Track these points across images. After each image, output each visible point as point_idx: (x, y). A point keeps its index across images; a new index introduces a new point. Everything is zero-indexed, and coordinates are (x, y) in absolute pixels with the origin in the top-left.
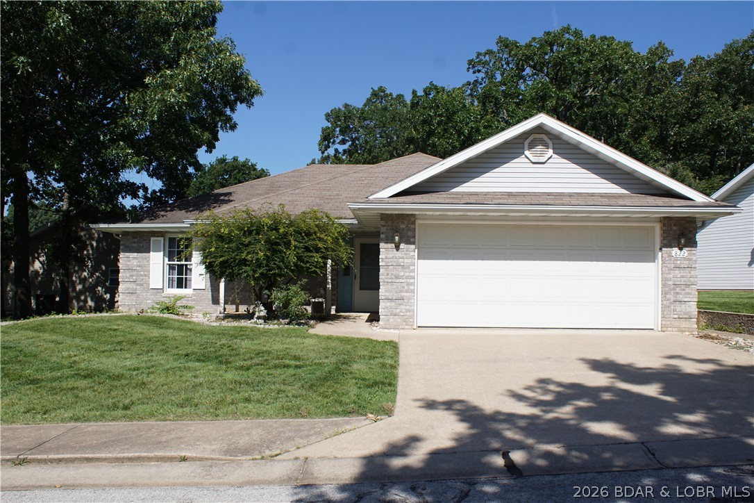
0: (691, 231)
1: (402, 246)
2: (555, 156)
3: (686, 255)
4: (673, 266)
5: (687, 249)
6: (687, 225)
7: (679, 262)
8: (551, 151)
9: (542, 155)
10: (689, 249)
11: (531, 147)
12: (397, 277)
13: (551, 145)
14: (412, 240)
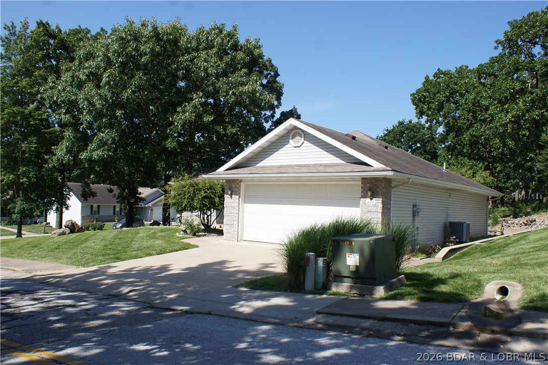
0: (378, 187)
1: (233, 196)
2: (305, 142)
3: (374, 203)
4: (366, 210)
5: (375, 199)
6: (376, 183)
7: (370, 208)
8: (303, 139)
9: (298, 142)
10: (377, 199)
11: (293, 138)
12: (231, 213)
13: (303, 136)
14: (237, 193)
